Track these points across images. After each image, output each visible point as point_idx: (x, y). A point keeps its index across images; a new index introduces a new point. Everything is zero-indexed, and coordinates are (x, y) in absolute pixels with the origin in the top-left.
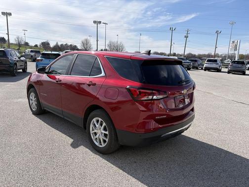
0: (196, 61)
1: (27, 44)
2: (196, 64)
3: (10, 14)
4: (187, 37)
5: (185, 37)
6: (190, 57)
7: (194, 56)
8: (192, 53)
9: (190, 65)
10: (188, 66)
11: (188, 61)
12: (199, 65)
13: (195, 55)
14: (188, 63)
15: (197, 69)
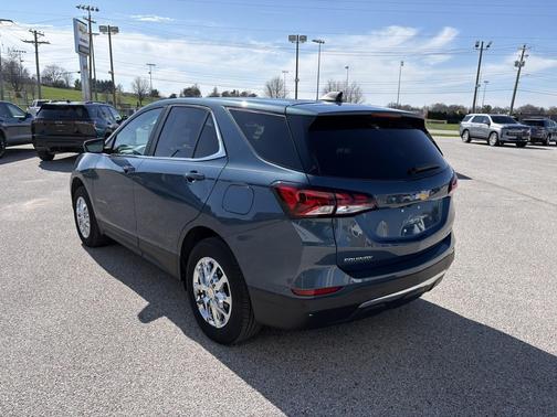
0: (542, 124)
1: (155, 94)
2: (543, 133)
3: (116, 30)
4: (523, 64)
5: (517, 64)
6: (526, 116)
7: (541, 112)
8: (536, 106)
9: (525, 134)
10: (519, 137)
11: (519, 124)
12: (550, 135)
13: (542, 109)
14: (519, 128)
15: (545, 144)
